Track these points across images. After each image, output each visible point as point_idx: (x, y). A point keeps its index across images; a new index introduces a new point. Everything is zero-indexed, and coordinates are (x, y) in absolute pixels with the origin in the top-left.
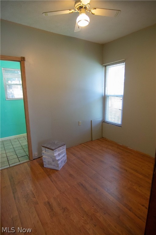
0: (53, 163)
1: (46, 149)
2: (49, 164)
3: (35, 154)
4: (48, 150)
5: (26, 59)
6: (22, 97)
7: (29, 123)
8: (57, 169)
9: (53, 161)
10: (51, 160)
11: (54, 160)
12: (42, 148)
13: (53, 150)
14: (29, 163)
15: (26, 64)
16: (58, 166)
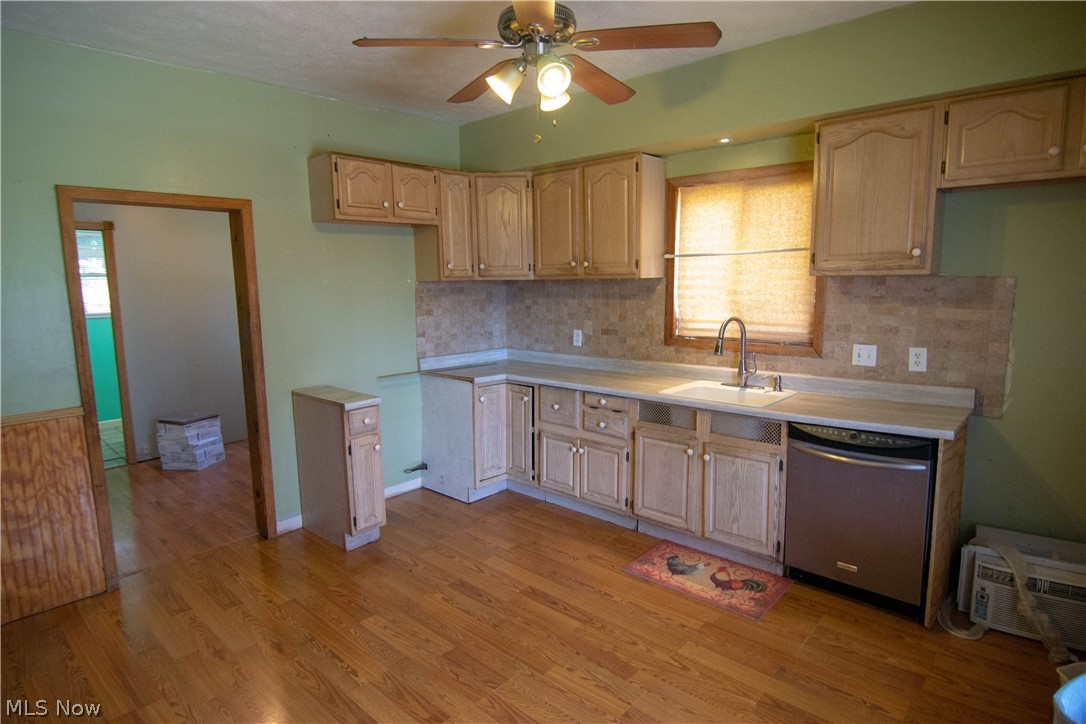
0: (184, 456)
1: (168, 426)
2: (173, 460)
3: (143, 448)
4: (172, 426)
5: (116, 226)
6: (109, 311)
7: (124, 371)
8: (193, 468)
9: (183, 450)
10: (178, 449)
11: (186, 447)
12: (159, 425)
13: (181, 424)
14: (126, 468)
15: (117, 234)
16: (194, 462)
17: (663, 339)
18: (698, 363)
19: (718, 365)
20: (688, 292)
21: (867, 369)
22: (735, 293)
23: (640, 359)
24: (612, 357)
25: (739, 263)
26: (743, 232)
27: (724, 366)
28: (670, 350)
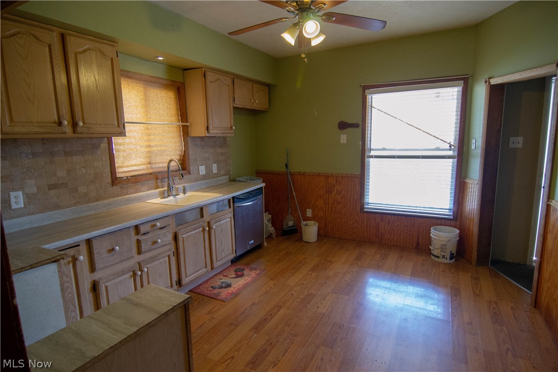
17: (110, 181)
18: (135, 193)
19: (148, 190)
20: (122, 148)
21: (204, 176)
22: (149, 146)
23: (93, 202)
24: (63, 208)
25: (148, 129)
26: (147, 111)
27: (151, 189)
28: (116, 189)
